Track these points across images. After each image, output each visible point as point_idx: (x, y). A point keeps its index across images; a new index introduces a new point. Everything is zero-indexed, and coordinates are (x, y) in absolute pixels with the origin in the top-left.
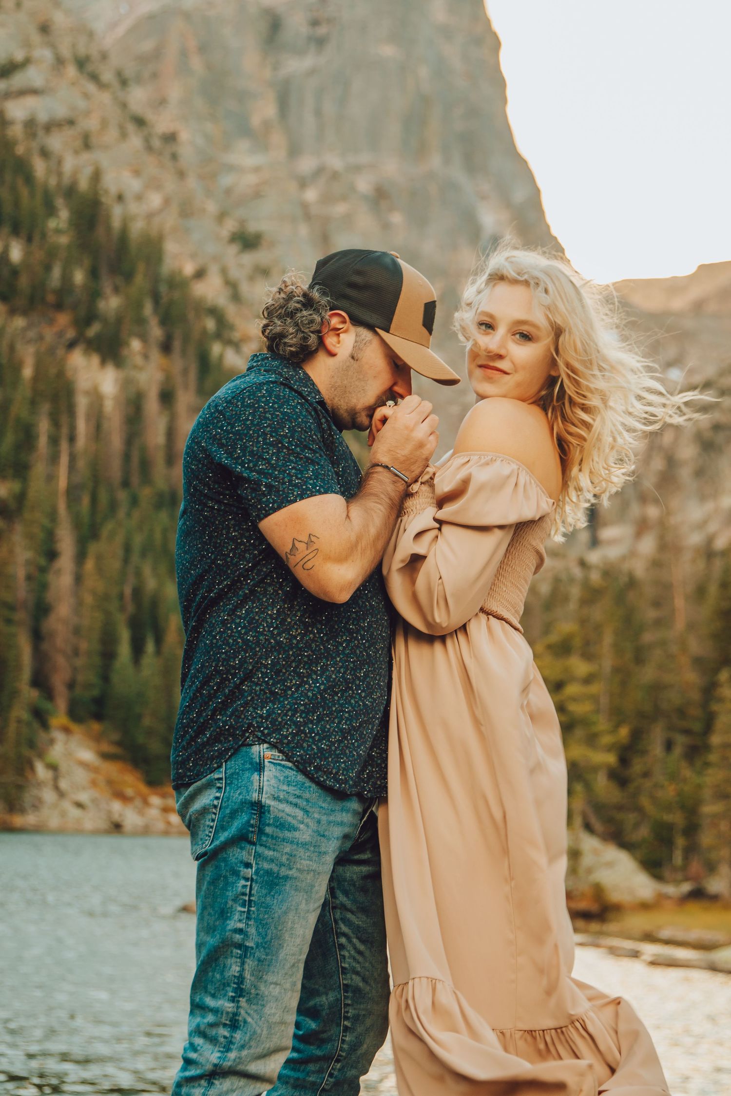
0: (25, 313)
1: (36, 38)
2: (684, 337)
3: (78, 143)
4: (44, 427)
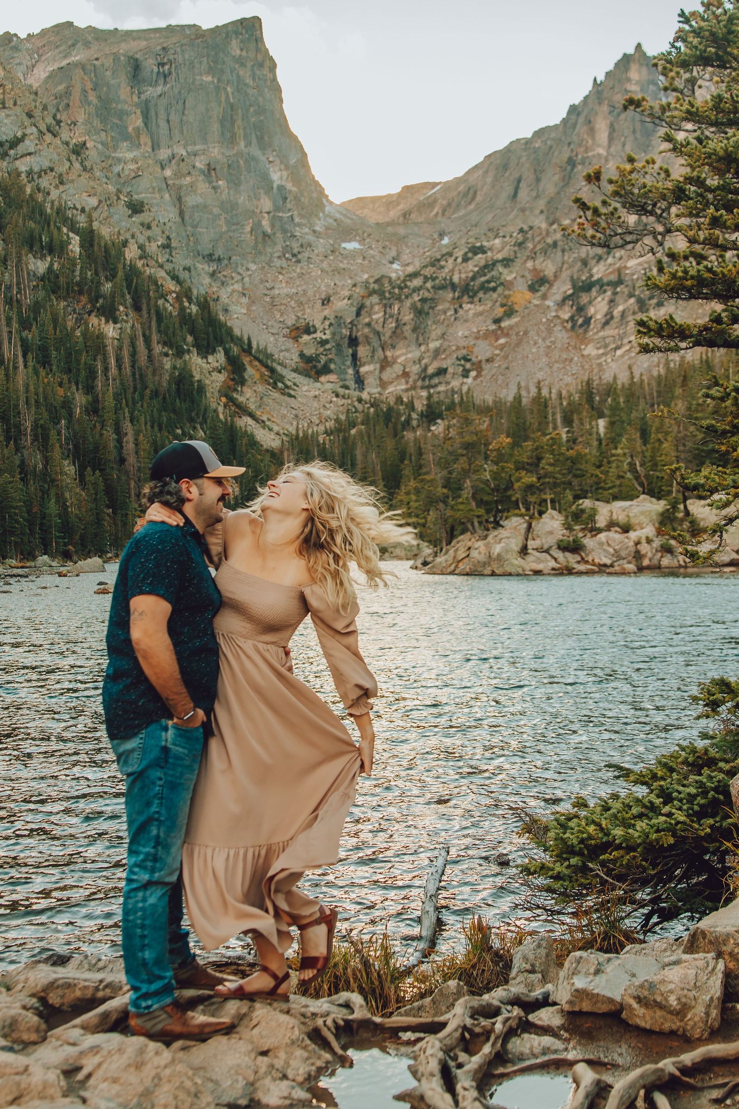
0: (65, 299)
1: (27, 122)
2: (400, 240)
3: (57, 181)
4: (100, 367)
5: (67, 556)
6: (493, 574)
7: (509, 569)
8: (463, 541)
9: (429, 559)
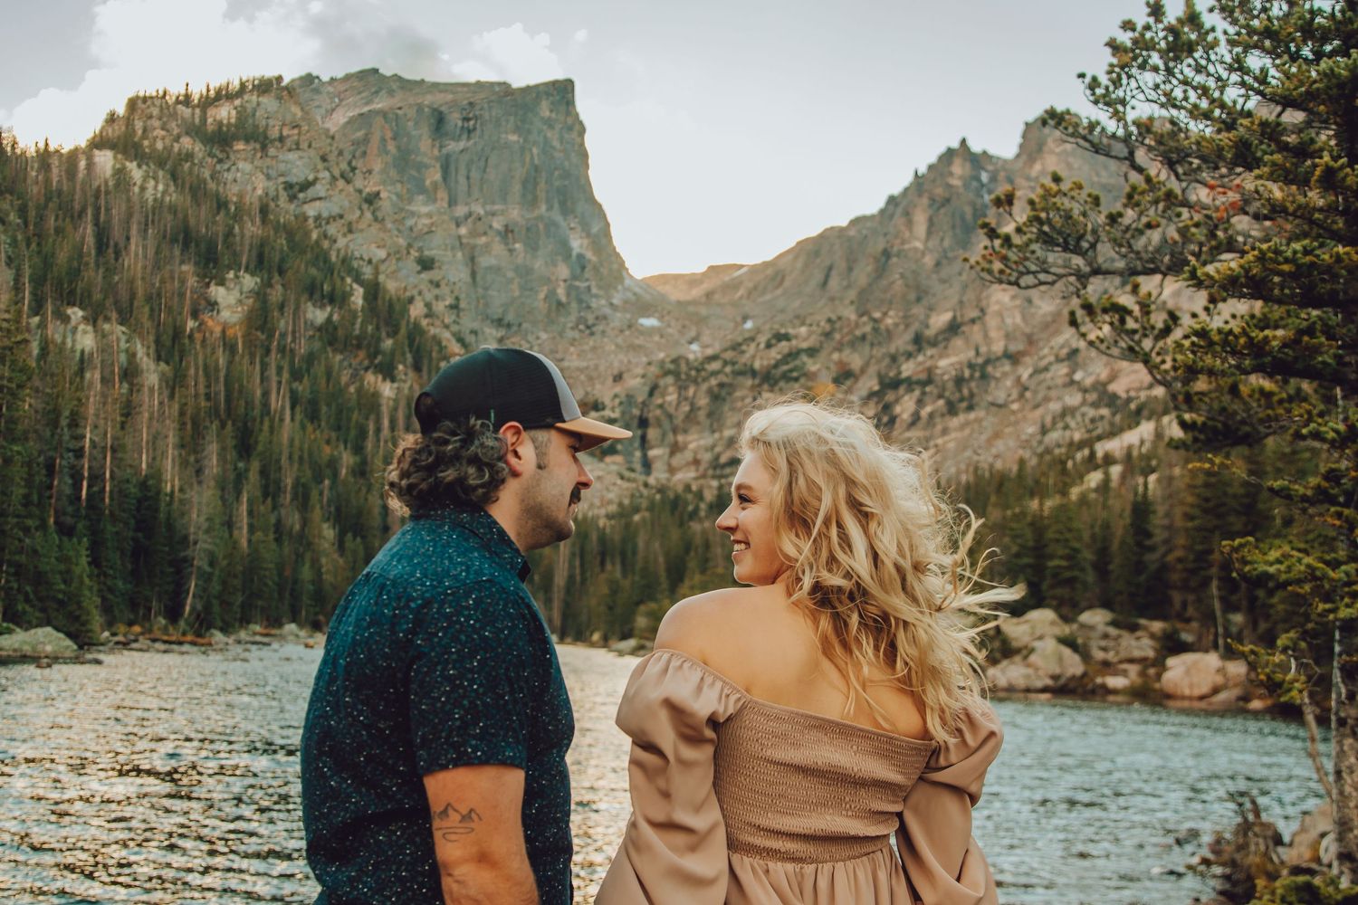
0: (341, 353)
1: (320, 165)
2: (701, 321)
3: (345, 229)
4: (371, 427)
5: (314, 626)
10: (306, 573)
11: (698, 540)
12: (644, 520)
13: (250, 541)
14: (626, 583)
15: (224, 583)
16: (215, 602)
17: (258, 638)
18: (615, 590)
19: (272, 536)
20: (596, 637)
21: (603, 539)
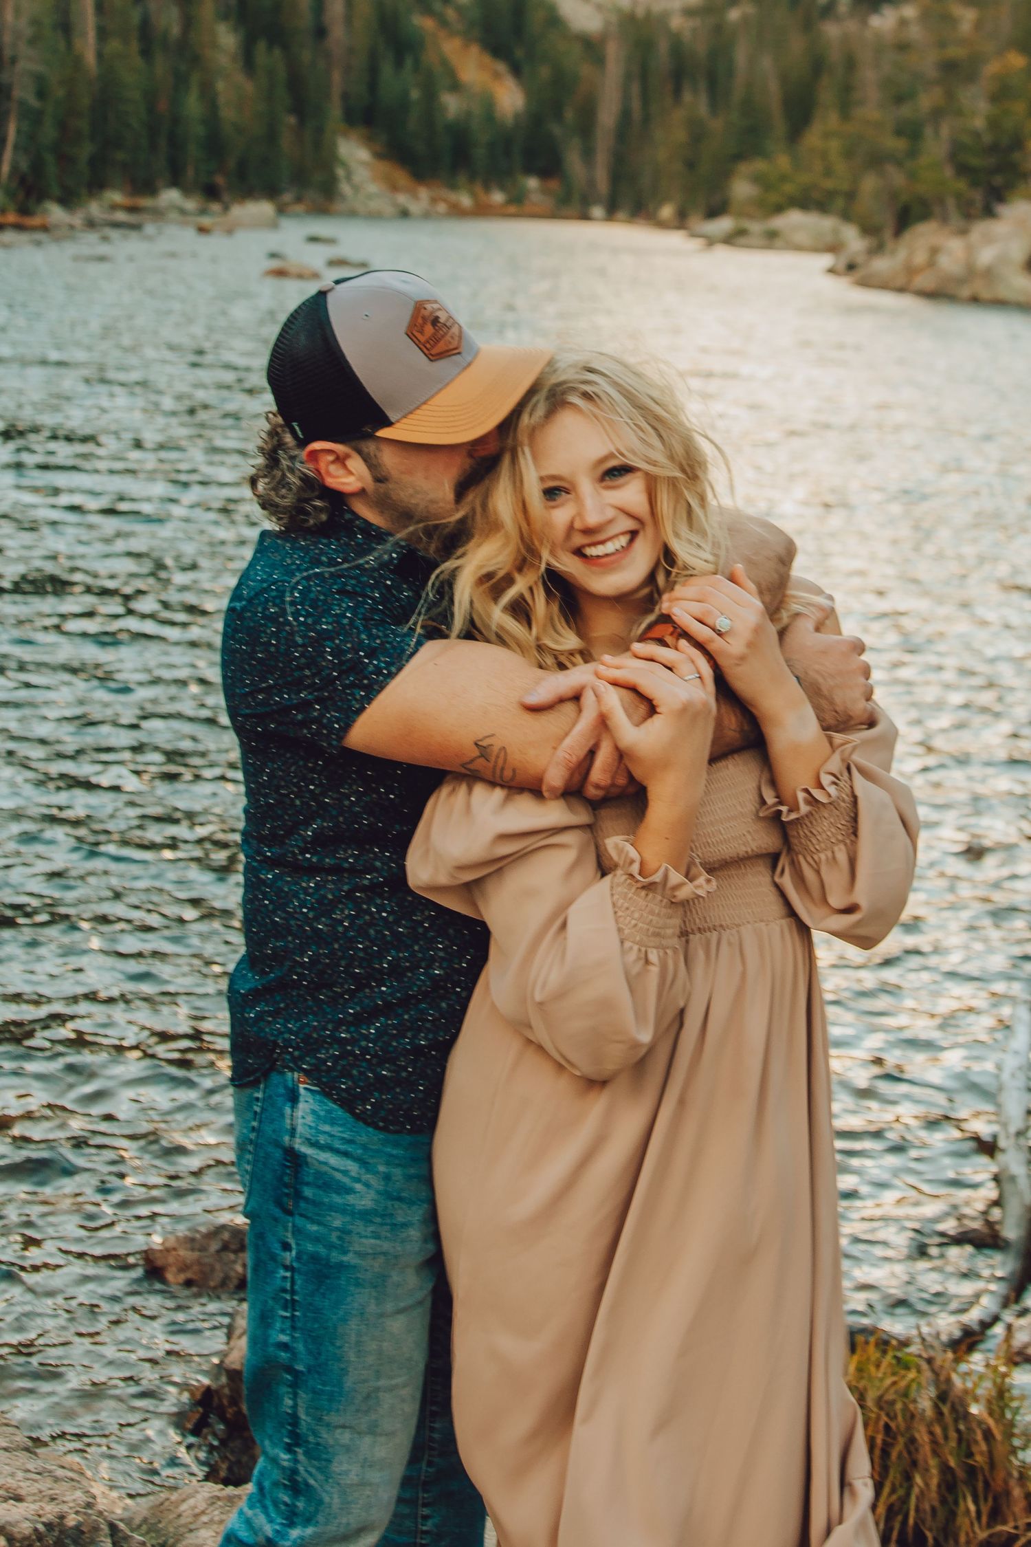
5: (211, 193)
6: (975, 300)
7: (1003, 292)
8: (924, 235)
9: (860, 259)
10: (193, 105)
11: (835, 56)
12: (745, 20)
13: (100, 56)
14: (717, 125)
15: (62, 126)
16: (49, 158)
17: (121, 216)
18: (698, 134)
19: (135, 46)
20: (667, 212)
21: (677, 49)
